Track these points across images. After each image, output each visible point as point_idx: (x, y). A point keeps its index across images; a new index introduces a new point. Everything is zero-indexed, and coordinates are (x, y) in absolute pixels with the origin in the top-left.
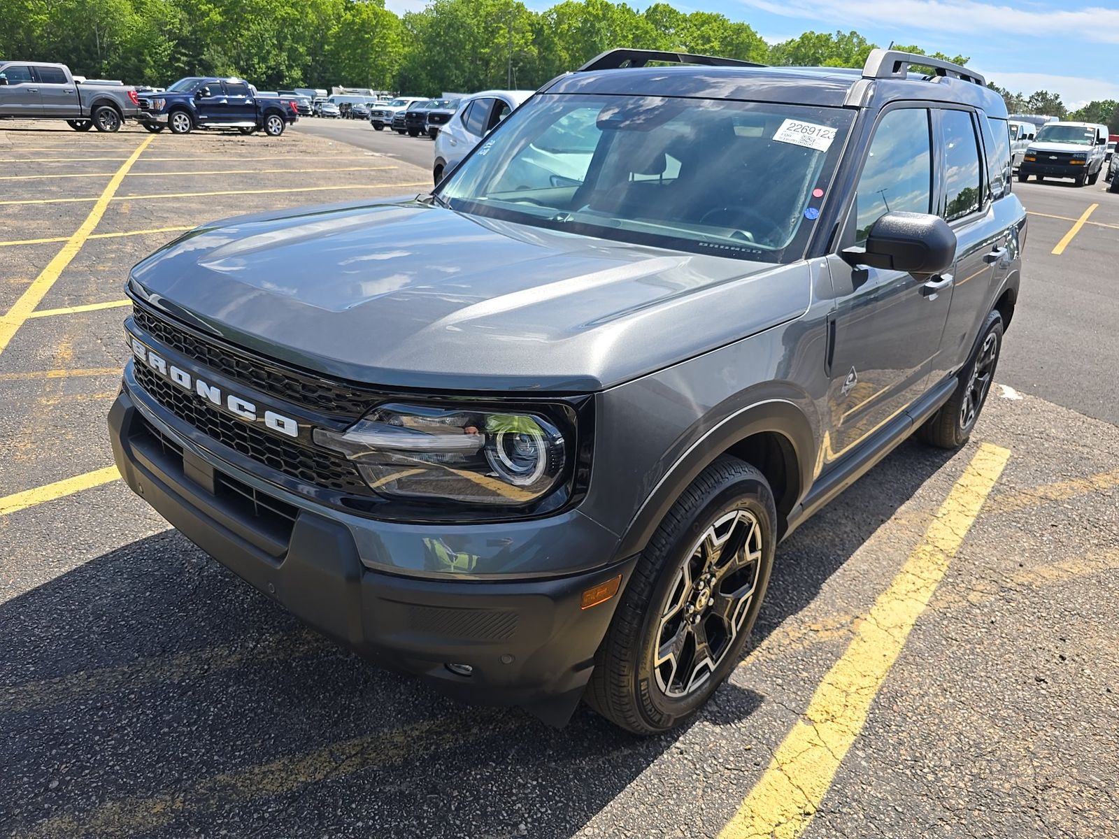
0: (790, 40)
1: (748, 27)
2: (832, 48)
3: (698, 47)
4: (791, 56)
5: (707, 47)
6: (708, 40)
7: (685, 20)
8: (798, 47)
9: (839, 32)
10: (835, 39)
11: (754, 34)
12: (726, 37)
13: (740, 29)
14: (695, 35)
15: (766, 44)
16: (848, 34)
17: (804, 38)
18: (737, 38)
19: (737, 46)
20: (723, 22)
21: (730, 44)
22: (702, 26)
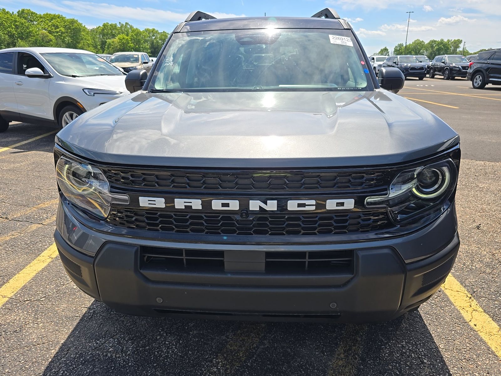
0: (98, 26)
1: (77, 21)
2: (119, 30)
3: (53, 30)
4: (101, 34)
5: (58, 30)
6: (57, 27)
7: (41, 18)
8: (103, 30)
9: (120, 23)
10: (119, 26)
11: (81, 24)
12: (66, 25)
13: (73, 22)
14: (49, 24)
15: (87, 29)
16: (124, 24)
17: (104, 25)
18: (72, 26)
19: (74, 29)
20: (63, 18)
21: (69, 28)
22: (52, 20)
